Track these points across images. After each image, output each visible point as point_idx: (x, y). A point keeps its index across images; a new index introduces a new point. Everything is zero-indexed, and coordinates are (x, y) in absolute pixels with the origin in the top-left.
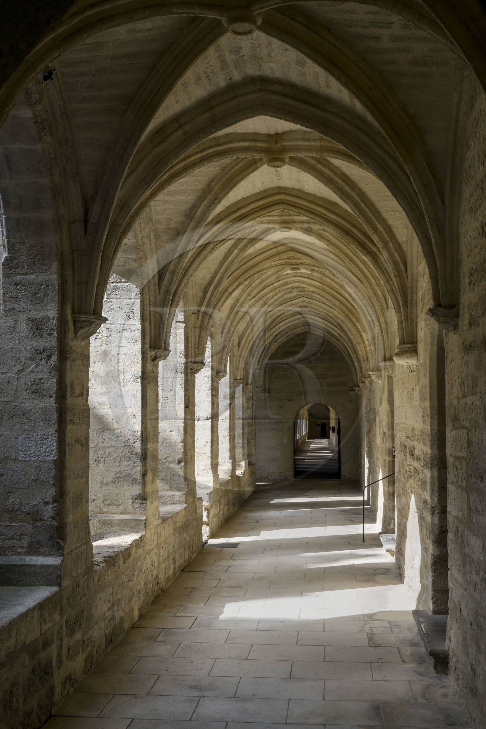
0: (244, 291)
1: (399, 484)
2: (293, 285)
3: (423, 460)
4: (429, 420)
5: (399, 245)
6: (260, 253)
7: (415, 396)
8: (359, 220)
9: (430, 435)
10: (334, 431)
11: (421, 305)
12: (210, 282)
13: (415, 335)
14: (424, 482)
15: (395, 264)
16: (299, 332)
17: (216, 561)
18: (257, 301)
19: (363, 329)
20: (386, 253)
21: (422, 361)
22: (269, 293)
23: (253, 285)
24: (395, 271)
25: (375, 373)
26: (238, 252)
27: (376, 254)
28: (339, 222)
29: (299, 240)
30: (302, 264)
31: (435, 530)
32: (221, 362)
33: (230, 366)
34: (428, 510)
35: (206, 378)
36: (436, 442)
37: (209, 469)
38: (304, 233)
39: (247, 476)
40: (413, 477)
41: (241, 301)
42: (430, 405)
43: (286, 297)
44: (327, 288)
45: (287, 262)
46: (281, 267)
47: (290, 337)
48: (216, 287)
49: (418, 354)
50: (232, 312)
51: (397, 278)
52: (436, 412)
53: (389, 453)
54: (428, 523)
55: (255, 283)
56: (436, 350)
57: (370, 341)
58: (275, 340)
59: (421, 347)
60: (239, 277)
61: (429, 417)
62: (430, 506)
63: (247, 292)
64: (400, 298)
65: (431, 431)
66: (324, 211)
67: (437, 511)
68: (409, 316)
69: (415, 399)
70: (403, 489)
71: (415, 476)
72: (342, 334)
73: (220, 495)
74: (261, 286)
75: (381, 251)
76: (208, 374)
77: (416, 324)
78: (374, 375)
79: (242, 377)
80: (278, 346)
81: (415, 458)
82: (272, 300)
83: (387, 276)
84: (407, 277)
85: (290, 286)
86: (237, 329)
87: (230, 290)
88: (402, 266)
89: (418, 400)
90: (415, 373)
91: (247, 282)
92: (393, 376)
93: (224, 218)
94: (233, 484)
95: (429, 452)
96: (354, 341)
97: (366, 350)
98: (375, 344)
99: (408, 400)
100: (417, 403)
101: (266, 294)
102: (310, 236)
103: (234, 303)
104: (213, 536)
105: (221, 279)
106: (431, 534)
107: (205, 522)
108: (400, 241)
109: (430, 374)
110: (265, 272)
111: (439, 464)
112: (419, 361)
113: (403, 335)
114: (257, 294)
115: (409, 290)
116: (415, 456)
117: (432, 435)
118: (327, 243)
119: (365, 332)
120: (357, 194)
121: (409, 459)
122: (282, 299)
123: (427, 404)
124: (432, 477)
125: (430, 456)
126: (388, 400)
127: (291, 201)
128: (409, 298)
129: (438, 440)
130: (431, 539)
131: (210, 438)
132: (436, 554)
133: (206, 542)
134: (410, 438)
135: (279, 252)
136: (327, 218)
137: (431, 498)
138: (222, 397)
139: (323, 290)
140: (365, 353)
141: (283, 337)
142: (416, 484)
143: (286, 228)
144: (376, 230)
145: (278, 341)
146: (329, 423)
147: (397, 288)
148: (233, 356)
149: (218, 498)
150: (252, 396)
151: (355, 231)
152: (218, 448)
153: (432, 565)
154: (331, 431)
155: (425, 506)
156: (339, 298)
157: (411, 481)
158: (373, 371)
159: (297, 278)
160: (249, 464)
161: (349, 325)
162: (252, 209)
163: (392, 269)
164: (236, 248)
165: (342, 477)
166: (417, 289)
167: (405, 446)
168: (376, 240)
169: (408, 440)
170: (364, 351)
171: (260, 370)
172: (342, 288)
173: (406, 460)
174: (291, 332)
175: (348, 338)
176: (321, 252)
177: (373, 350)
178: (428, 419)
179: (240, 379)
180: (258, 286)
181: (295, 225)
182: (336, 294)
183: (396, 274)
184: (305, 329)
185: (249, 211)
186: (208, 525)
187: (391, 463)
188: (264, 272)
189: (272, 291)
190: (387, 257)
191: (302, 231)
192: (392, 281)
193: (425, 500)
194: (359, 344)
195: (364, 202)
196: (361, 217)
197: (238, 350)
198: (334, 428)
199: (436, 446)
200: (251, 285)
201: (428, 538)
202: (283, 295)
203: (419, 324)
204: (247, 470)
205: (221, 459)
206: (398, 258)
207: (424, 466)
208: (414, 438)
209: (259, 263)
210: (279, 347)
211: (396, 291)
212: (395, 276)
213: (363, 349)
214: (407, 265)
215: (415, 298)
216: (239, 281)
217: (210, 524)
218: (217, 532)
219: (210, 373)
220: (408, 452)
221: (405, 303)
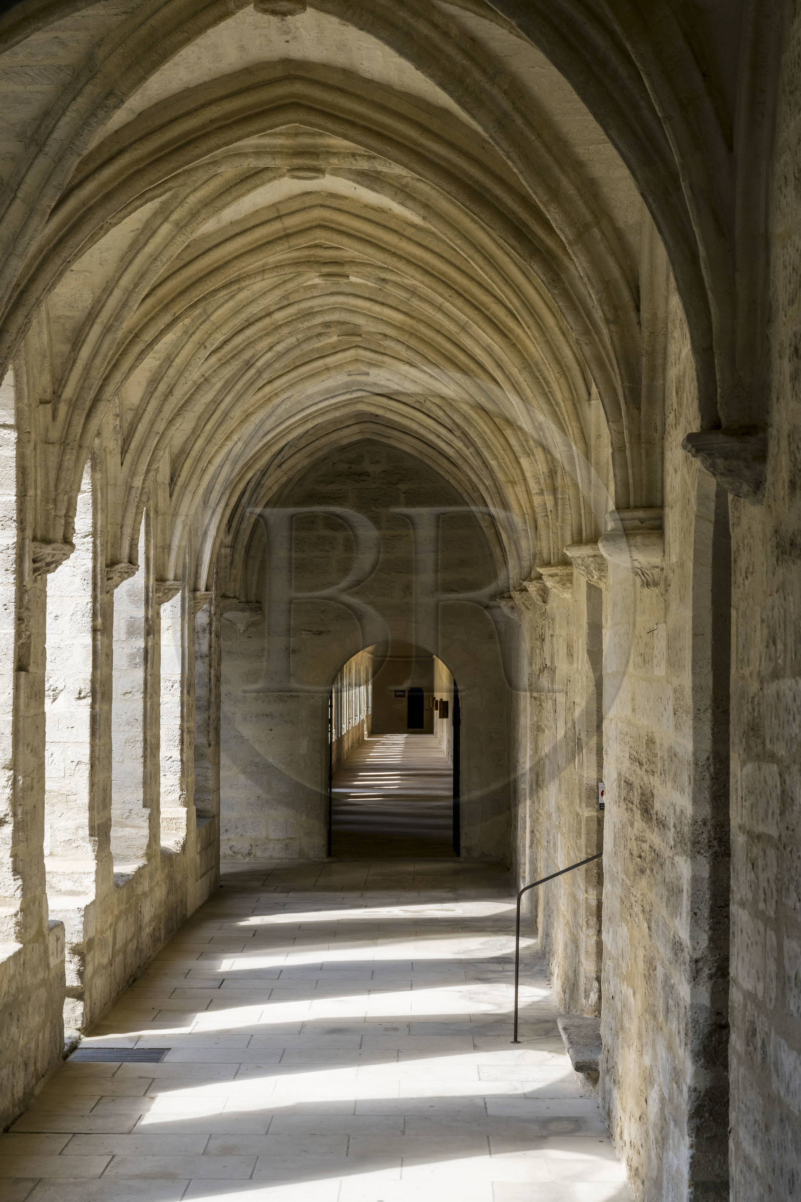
0: (188, 334)
1: (613, 886)
2: (328, 318)
3: (673, 830)
4: (690, 723)
5: (619, 235)
6: (233, 233)
7: (656, 652)
8: (510, 163)
9: (692, 766)
10: (444, 715)
11: (675, 406)
12: (90, 314)
13: (659, 484)
14: (674, 891)
15: (607, 287)
16: (345, 442)
17: (103, 1101)
18: (225, 364)
19: (522, 446)
20: (582, 258)
21: (674, 559)
22: (260, 338)
23: (213, 318)
24: (606, 308)
25: (553, 570)
26: (171, 230)
27: (554, 257)
28: (454, 165)
29: (345, 198)
30: (352, 262)
31: (701, 1021)
32: (122, 533)
33: (147, 540)
34: (683, 967)
35: (78, 580)
36: (707, 783)
37: (83, 839)
38: (358, 183)
39: (193, 852)
40: (648, 871)
41: (178, 361)
42: (694, 682)
43: (307, 347)
44: (423, 329)
45: (311, 256)
46: (293, 269)
47: (321, 453)
48: (108, 329)
49: (667, 537)
50: (152, 393)
51: (612, 327)
52: (708, 702)
53: (589, 797)
54: (682, 1003)
55: (220, 312)
56: (712, 535)
57: (542, 481)
58: (277, 462)
59: (674, 519)
60: (173, 300)
61: (690, 716)
62: (688, 957)
63: (196, 338)
64: (620, 383)
65: (694, 754)
66: (413, 133)
67: (706, 972)
68: (643, 432)
69: (655, 661)
70: (622, 902)
71: (652, 870)
72: (467, 452)
73: (116, 912)
74: (237, 322)
75: (570, 251)
76: (83, 569)
77: (663, 453)
78: (552, 576)
79: (180, 571)
80: (285, 479)
81: (654, 822)
82: (269, 355)
83: (586, 319)
84: (639, 323)
85: (319, 320)
86: (166, 440)
87: (148, 337)
88: (626, 295)
89: (664, 664)
90: (656, 590)
91: (197, 311)
92: (602, 586)
93: (131, 145)
94: (151, 877)
95: (689, 811)
96: (500, 475)
97: (531, 502)
98: (554, 490)
99: (639, 660)
100: (660, 671)
101: (250, 344)
102: (377, 192)
103: (160, 366)
104: (92, 1027)
105: (124, 304)
106: (690, 1034)
107: (72, 989)
108: (621, 224)
109: (695, 599)
110: (247, 283)
111: (715, 843)
112: (666, 557)
113: (626, 485)
114: (226, 342)
115: (644, 360)
116: (654, 817)
117: (696, 764)
118: (422, 212)
119: (528, 455)
120: (505, 92)
121: (639, 824)
122: (296, 353)
123: (686, 680)
124: (695, 880)
125: (690, 821)
126: (588, 651)
127: (323, 103)
128: (644, 383)
129: (712, 778)
130: (689, 1046)
131: (87, 751)
132: (702, 1088)
133: (74, 1047)
134: (641, 764)
135: (289, 231)
136: (422, 151)
137: (692, 937)
138: (123, 630)
139: (413, 334)
140: (529, 510)
141: (298, 455)
142: (654, 892)
143: (309, 169)
144: (555, 194)
145: (284, 467)
146: (431, 690)
147: (612, 354)
148: (156, 512)
149: (109, 922)
150: (210, 624)
151: (498, 191)
152: (110, 777)
153: (691, 1118)
154: (437, 713)
155: (676, 954)
156: (457, 357)
157: (643, 883)
158: (548, 564)
159: (340, 299)
160: (198, 817)
161: (487, 430)
162: (212, 121)
163: (599, 301)
164: (166, 219)
165: (463, 852)
166: (665, 358)
167: (629, 784)
168: (556, 221)
169: (638, 769)
170: (528, 505)
171: (233, 547)
172: (467, 332)
173: (632, 825)
174: (324, 441)
175: (484, 462)
176: (406, 233)
177: (550, 505)
178: (688, 722)
179: (175, 580)
180: (227, 321)
181: (334, 161)
182: (448, 345)
183: (610, 316)
184: (361, 432)
185: (204, 126)
186: (78, 995)
187: (595, 826)
188: (244, 284)
189: (267, 334)
190: (583, 268)
191: (352, 177)
192: (598, 332)
193: (677, 939)
194: (513, 483)
195: (523, 116)
196: (514, 155)
197: (171, 496)
198: (444, 705)
199: (707, 794)
200: (209, 317)
201: (683, 1044)
202: (300, 343)
203: (668, 455)
204: (193, 835)
205: (120, 806)
206: (615, 272)
207: (675, 846)
208: (652, 767)
209: (230, 261)
210: (290, 480)
211: (610, 361)
212: (607, 321)
213: (523, 497)
214: (638, 292)
215: (661, 382)
216: (174, 310)
217: (87, 996)
218: (105, 1018)
219: (89, 565)
220: (636, 800)
221: (634, 396)
